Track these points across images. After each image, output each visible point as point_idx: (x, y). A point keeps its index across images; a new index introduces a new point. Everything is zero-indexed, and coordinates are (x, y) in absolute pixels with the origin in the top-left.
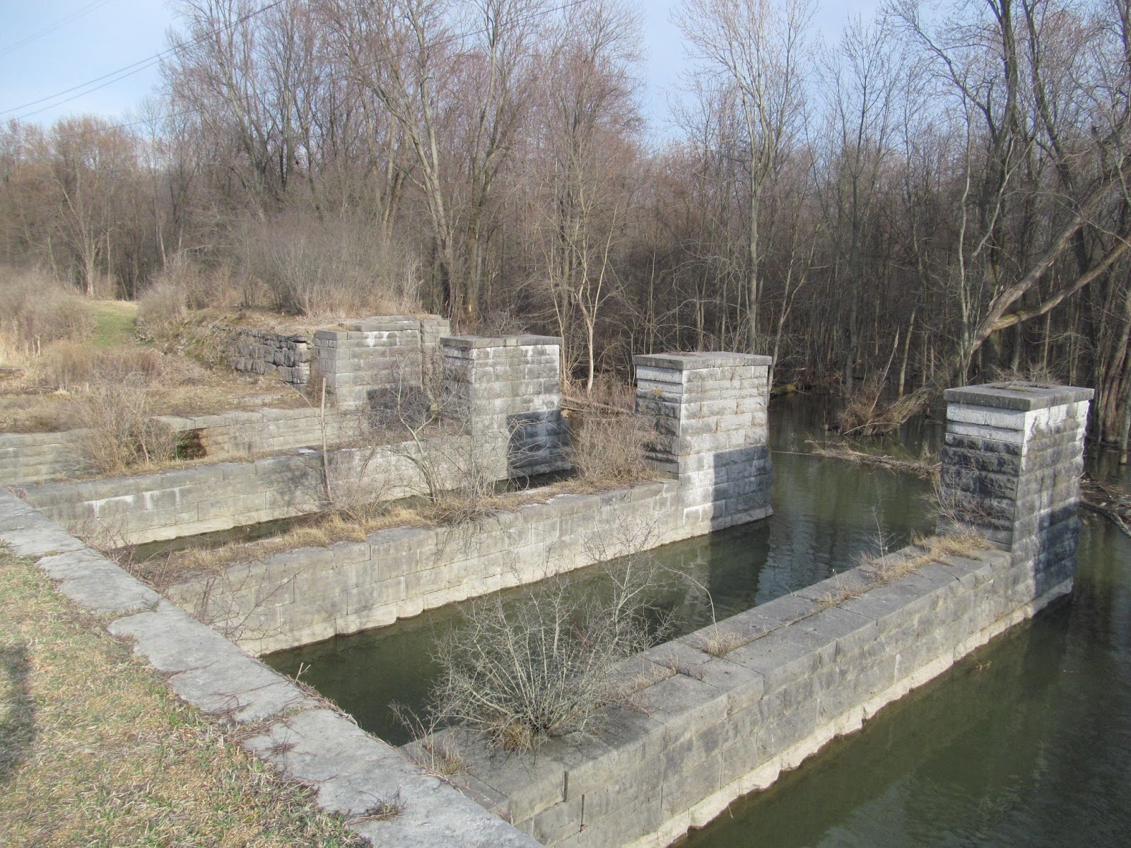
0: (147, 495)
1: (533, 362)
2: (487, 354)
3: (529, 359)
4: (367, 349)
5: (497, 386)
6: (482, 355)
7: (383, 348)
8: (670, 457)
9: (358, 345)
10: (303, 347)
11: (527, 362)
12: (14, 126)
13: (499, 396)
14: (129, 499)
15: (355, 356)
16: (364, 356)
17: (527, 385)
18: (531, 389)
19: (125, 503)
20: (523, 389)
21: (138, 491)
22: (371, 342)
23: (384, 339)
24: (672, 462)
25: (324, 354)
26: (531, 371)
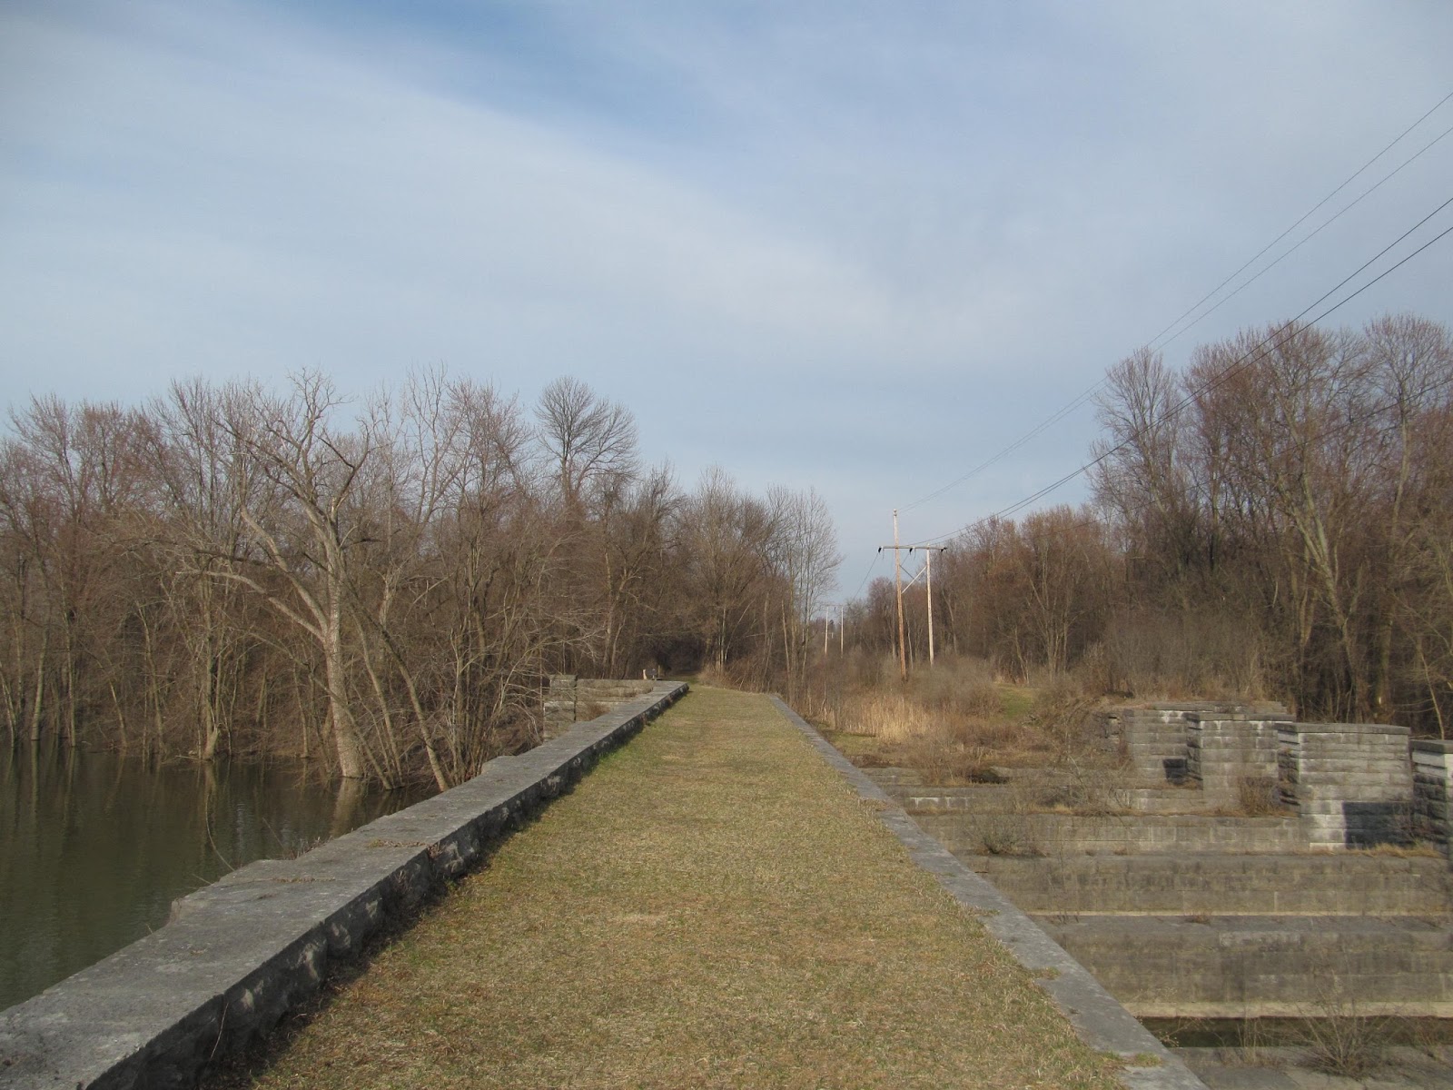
0: (948, 798)
1: (1263, 735)
2: (1215, 726)
3: (1259, 732)
4: (1161, 725)
5: (1226, 752)
6: (1210, 727)
7: (1177, 725)
8: (1296, 800)
9: (1153, 721)
10: (1113, 721)
11: (1258, 735)
12: (993, 523)
13: (1228, 760)
14: (936, 799)
15: (1150, 730)
16: (1159, 730)
17: (1258, 754)
18: (1262, 757)
19: (933, 802)
20: (1254, 756)
21: (941, 795)
22: (1166, 719)
23: (1179, 718)
24: (1295, 804)
25: (1127, 728)
26: (1261, 742)
